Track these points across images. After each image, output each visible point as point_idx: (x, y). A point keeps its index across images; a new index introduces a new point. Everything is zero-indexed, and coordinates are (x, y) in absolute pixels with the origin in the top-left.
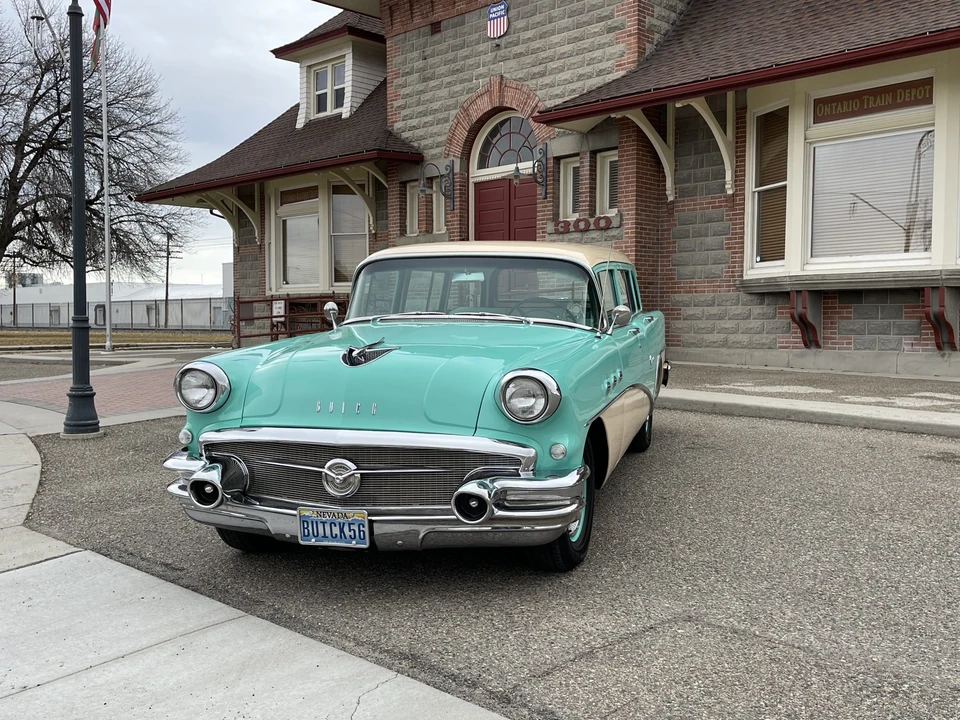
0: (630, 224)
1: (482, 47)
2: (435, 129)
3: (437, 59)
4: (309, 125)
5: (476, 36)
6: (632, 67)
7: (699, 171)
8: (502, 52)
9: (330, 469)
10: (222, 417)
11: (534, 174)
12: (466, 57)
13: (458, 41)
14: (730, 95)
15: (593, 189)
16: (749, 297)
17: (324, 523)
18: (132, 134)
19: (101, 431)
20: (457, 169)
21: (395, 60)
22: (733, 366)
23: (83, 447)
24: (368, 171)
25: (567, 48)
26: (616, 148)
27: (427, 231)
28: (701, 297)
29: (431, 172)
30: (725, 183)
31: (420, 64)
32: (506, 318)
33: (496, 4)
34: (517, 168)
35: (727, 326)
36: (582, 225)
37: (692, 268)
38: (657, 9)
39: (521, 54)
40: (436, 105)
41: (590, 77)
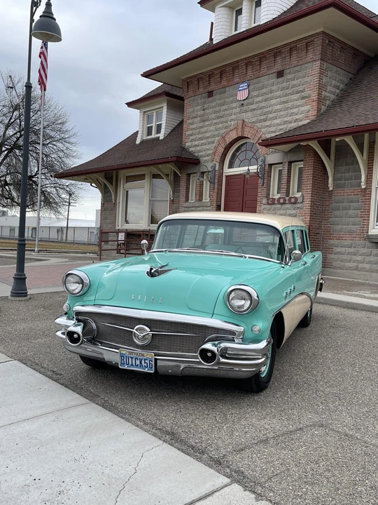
0: (308, 202)
1: (234, 105)
2: (207, 147)
3: (210, 111)
4: (143, 142)
5: (231, 99)
6: (314, 118)
7: (347, 175)
8: (244, 108)
9: (136, 330)
10: (85, 299)
11: (257, 173)
12: (226, 110)
13: (222, 101)
14: (366, 135)
15: (289, 181)
16: (371, 244)
17: (132, 358)
18: (54, 143)
19: (28, 297)
20: (217, 169)
21: (188, 110)
22: (360, 281)
23: (19, 304)
24: (171, 168)
25: (279, 107)
26: (302, 161)
27: (199, 200)
28: (345, 243)
29: (203, 169)
30: (361, 182)
31: (200, 113)
32: (234, 254)
33: (243, 82)
34: (249, 169)
35: (358, 259)
36: (282, 201)
37: (340, 227)
38: (329, 88)
39: (254, 109)
40: (208, 135)
41: (291, 123)
